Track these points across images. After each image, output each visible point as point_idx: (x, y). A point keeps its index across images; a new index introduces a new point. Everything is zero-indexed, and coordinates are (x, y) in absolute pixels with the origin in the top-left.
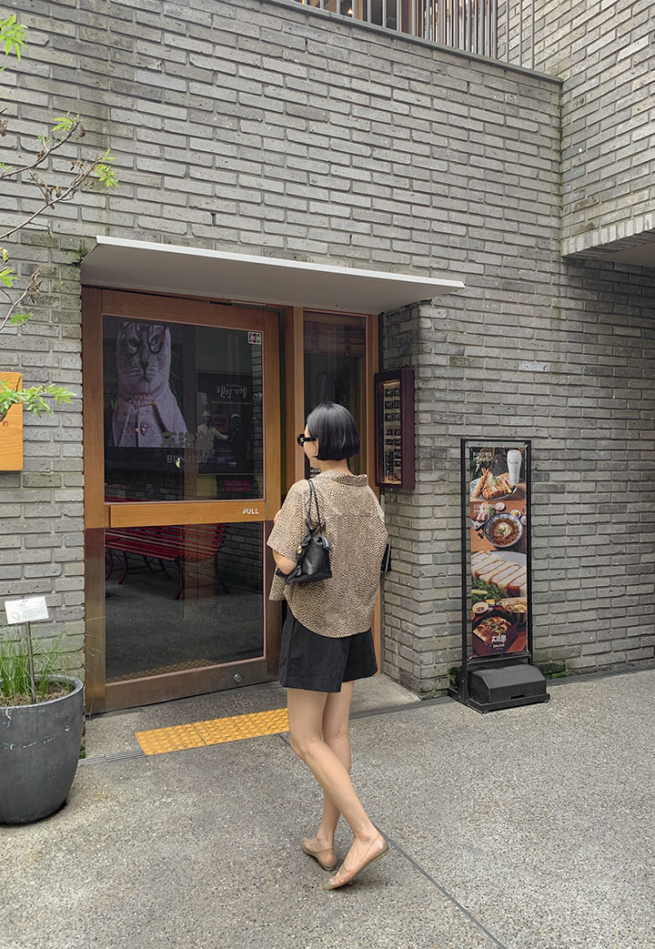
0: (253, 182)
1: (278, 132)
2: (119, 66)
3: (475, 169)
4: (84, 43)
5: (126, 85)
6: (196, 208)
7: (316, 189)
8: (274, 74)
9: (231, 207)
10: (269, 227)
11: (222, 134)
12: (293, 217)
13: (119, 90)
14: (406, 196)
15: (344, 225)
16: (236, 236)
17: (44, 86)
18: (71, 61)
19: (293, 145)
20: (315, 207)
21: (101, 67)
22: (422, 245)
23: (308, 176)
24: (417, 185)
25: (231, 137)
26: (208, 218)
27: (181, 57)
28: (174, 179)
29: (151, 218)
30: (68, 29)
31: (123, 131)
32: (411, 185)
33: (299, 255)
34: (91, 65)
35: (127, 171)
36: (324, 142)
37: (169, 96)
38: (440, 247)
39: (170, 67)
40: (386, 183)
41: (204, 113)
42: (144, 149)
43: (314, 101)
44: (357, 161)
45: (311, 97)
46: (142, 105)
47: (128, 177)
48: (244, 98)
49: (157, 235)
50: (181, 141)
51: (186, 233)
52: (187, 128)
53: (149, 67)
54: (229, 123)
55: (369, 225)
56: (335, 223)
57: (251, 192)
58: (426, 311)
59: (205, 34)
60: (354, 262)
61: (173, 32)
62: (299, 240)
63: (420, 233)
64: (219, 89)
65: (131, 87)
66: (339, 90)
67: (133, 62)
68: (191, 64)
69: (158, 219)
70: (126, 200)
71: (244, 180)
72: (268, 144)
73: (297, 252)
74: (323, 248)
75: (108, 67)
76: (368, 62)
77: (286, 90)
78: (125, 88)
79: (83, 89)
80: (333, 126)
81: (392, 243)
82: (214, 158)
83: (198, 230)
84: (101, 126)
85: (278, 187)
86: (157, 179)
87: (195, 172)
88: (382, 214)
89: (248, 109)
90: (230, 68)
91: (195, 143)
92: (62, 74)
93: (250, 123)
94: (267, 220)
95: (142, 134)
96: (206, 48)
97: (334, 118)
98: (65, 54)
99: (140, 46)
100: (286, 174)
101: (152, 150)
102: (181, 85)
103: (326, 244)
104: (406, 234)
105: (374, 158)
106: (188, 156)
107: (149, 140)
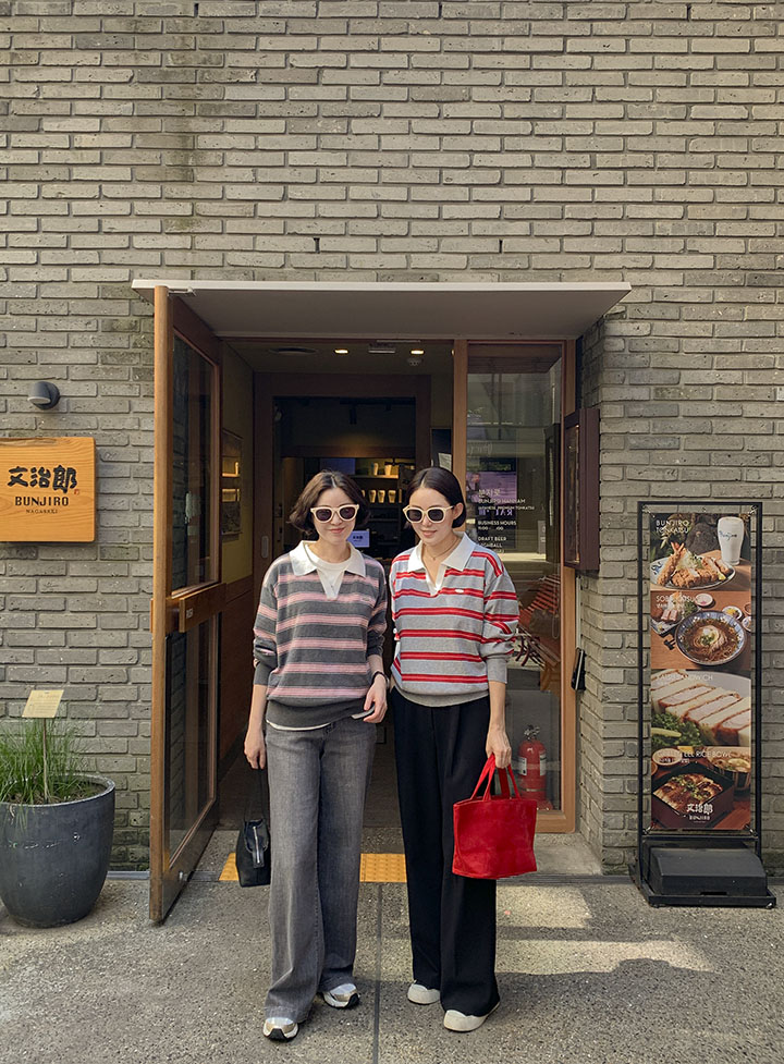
0: (367, 192)
1: (402, 126)
2: (207, 86)
3: (698, 123)
4: (170, 70)
5: (214, 106)
6: (295, 234)
7: (452, 188)
8: (396, 55)
9: (339, 227)
10: (386, 244)
11: (327, 141)
12: (417, 228)
13: (207, 114)
14: (586, 177)
15: (490, 228)
16: (345, 261)
17: (127, 126)
18: (156, 91)
19: (421, 138)
20: (448, 211)
21: (189, 93)
22: (610, 239)
23: (441, 174)
24: (601, 160)
25: (340, 142)
26: (310, 244)
27: (279, 61)
28: (270, 204)
29: (242, 254)
30: (153, 59)
31: (212, 158)
32: (593, 162)
33: (427, 275)
34: (177, 92)
35: (214, 204)
36: (464, 127)
37: (264, 109)
38: (638, 239)
39: (265, 76)
40: (555, 165)
41: (306, 121)
42: (235, 174)
43: (449, 78)
44: (510, 143)
45: (446, 73)
46: (232, 125)
47: (216, 210)
48: (355, 93)
49: (250, 272)
50: (278, 159)
51: (283, 266)
52: (286, 142)
53: (242, 80)
54: (338, 126)
55: (527, 224)
56: (477, 228)
57: (363, 205)
58: (618, 327)
59: (308, 27)
60: (505, 273)
61: (271, 34)
62: (428, 255)
63: (607, 223)
64: (325, 88)
65: (221, 107)
66: (485, 56)
67: (224, 79)
68: (292, 66)
69: (250, 254)
70: (213, 237)
71: (355, 192)
72: (387, 143)
73: (424, 271)
74: (461, 261)
75: (195, 90)
76: (528, 12)
77: (412, 72)
78: (215, 110)
79: (169, 119)
80: (477, 105)
81: (561, 242)
82: (317, 172)
83: (296, 260)
84: (187, 158)
85: (401, 193)
86: (249, 207)
87: (293, 192)
88: (547, 206)
89: (361, 105)
90: (340, 60)
91: (294, 158)
92: (146, 109)
93: (363, 121)
94: (386, 236)
95: (232, 158)
96: (310, 43)
97: (477, 94)
98: (149, 86)
99: (232, 59)
100: (411, 176)
101: (244, 175)
102: (278, 93)
103: (465, 257)
104: (585, 228)
105: (537, 135)
106: (286, 175)
107: (241, 163)
